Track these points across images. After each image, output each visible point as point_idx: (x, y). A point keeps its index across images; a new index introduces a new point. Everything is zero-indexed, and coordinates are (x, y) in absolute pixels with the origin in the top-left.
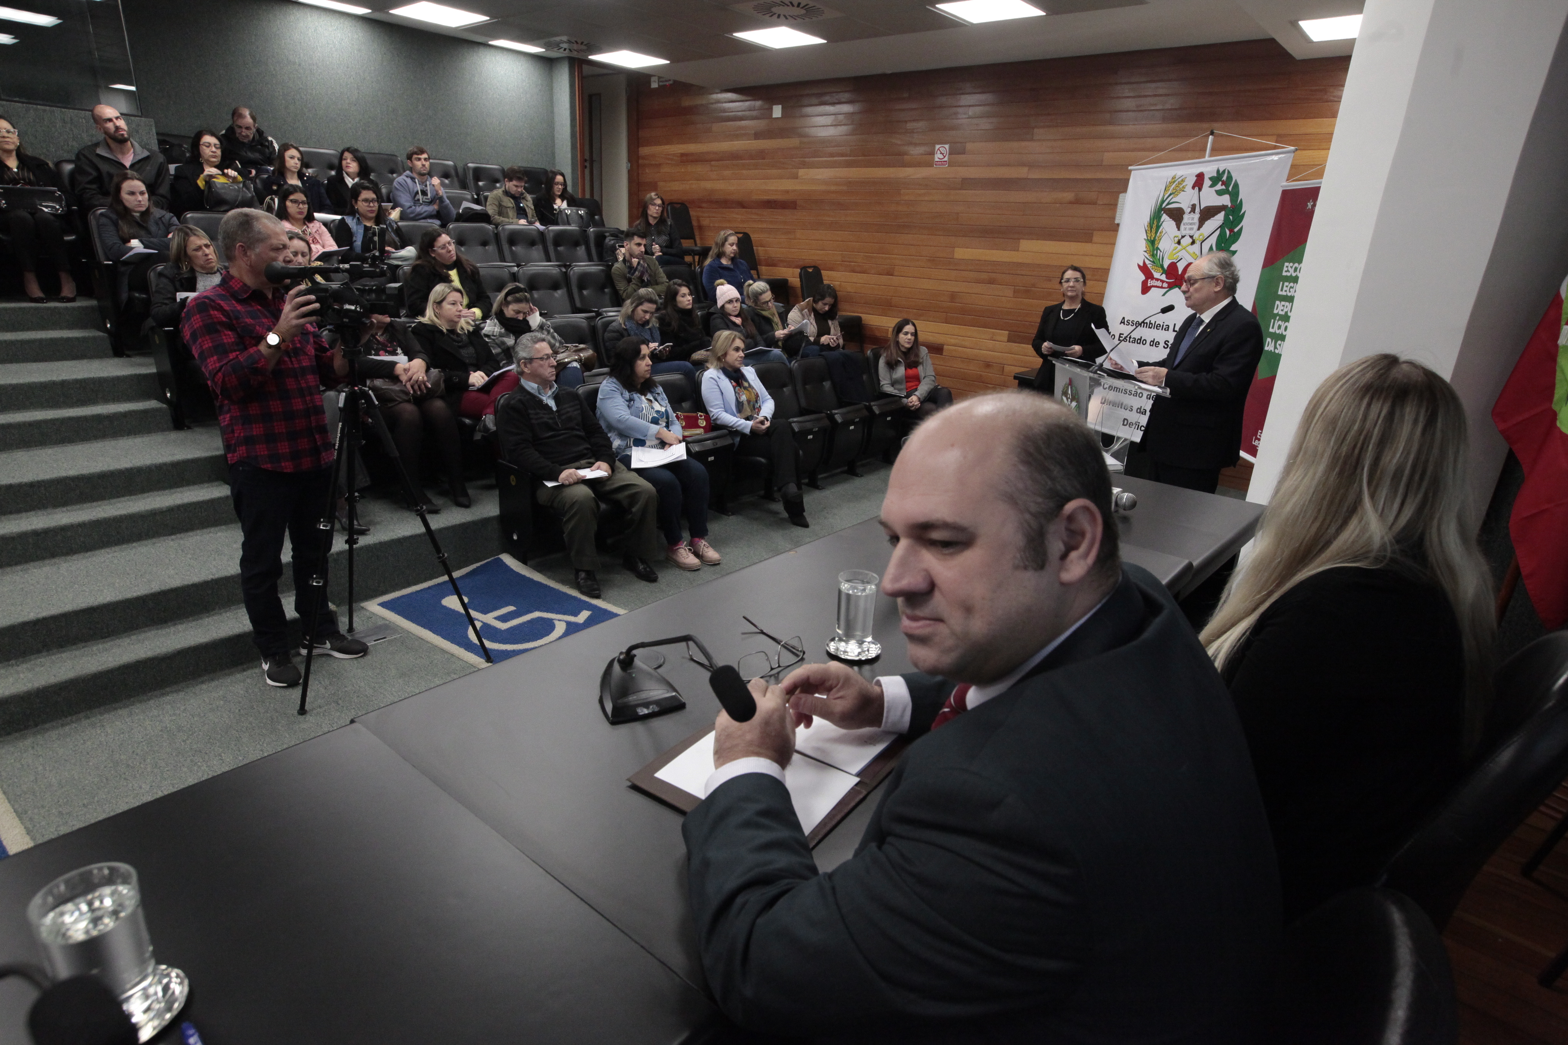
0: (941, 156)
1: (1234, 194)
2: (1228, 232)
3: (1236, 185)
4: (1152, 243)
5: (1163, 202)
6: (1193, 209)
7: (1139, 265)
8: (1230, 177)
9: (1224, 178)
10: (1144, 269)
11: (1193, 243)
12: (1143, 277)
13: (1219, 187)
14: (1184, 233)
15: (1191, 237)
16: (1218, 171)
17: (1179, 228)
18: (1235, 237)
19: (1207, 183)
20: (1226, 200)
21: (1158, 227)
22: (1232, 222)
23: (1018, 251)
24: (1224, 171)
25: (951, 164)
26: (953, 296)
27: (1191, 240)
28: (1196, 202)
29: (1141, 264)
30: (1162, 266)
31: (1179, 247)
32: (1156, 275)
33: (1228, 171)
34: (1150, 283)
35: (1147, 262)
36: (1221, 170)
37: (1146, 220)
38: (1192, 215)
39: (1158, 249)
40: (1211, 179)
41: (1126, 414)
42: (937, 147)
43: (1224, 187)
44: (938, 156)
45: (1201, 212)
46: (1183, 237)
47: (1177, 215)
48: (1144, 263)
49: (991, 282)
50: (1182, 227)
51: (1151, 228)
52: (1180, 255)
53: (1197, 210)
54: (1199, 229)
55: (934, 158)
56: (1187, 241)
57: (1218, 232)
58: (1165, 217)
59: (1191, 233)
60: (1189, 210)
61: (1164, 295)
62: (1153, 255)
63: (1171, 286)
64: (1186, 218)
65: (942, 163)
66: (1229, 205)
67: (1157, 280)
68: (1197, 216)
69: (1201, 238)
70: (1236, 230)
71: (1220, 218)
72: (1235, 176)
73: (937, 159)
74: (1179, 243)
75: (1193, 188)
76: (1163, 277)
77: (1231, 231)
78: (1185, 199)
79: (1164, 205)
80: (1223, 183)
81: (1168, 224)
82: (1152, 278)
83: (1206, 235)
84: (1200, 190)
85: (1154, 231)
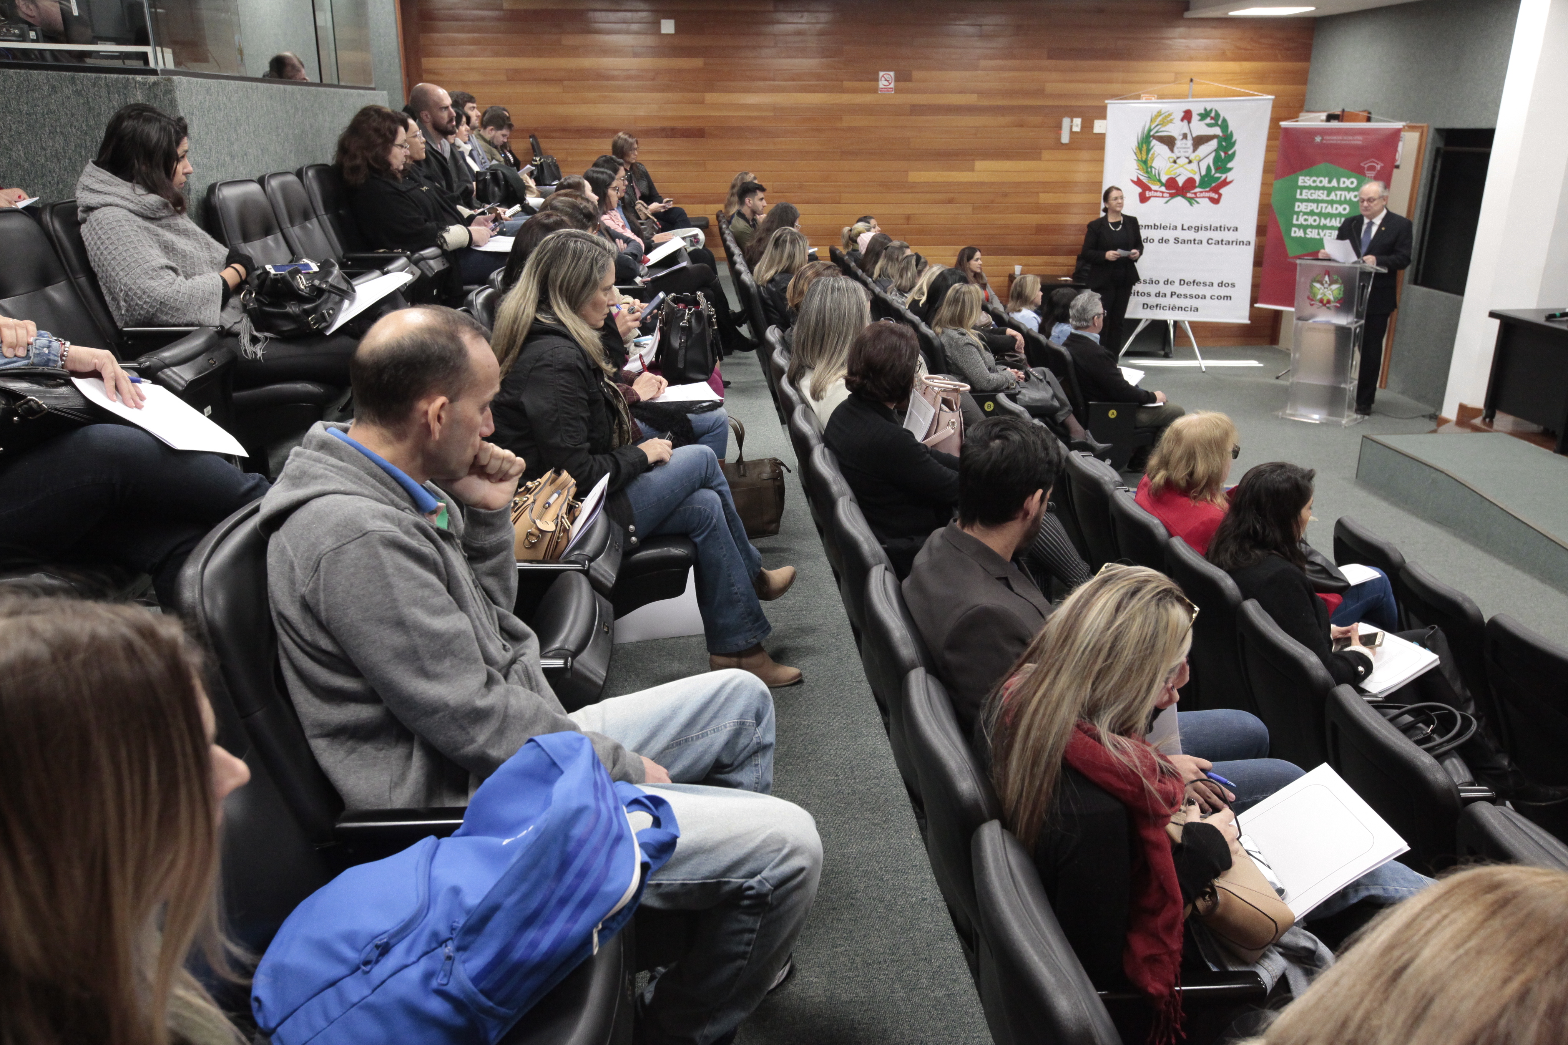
0: (886, 83)
1: (1224, 126)
2: (1223, 155)
3: (1224, 121)
4: (1145, 164)
5: (1150, 130)
6: (1185, 136)
7: (1133, 181)
8: (1217, 115)
9: (1213, 114)
10: (1139, 183)
11: (1190, 162)
12: (1140, 190)
13: (1208, 121)
14: (1179, 155)
15: (1188, 158)
16: (1205, 110)
17: (1172, 150)
18: (1231, 158)
19: (1195, 118)
20: (1217, 131)
21: (1148, 151)
22: (1226, 147)
23: (973, 170)
24: (1211, 110)
25: (897, 90)
26: (908, 218)
27: (1187, 161)
28: (1186, 130)
29: (1135, 179)
30: (1160, 181)
31: (1176, 166)
32: (1153, 187)
33: (1216, 111)
34: (1148, 194)
35: (1141, 178)
36: (1208, 109)
37: (1134, 144)
38: (1184, 141)
39: (1151, 167)
40: (1199, 115)
41: (1145, 300)
42: (881, 74)
43: (1213, 121)
44: (882, 84)
45: (1194, 139)
46: (1178, 158)
47: (1169, 142)
48: (1138, 178)
49: (950, 201)
50: (1175, 150)
51: (1141, 151)
52: (1178, 171)
53: (1189, 137)
54: (1194, 151)
55: (878, 85)
56: (1182, 161)
57: (1213, 154)
58: (1154, 142)
59: (1187, 155)
60: (1181, 137)
61: (1166, 202)
62: (1147, 172)
63: (1172, 196)
64: (1179, 143)
65: (888, 89)
66: (1221, 134)
67: (1156, 191)
68: (1189, 142)
69: (1198, 159)
70: (1230, 152)
71: (1214, 144)
72: (1222, 114)
73: (881, 86)
74: (1175, 162)
75: (1182, 120)
76: (1163, 189)
77: (1226, 153)
78: (1176, 129)
79: (1152, 133)
80: (1212, 118)
81: (1159, 148)
82: (1150, 189)
83: (1202, 156)
84: (1189, 122)
85: (1144, 152)
